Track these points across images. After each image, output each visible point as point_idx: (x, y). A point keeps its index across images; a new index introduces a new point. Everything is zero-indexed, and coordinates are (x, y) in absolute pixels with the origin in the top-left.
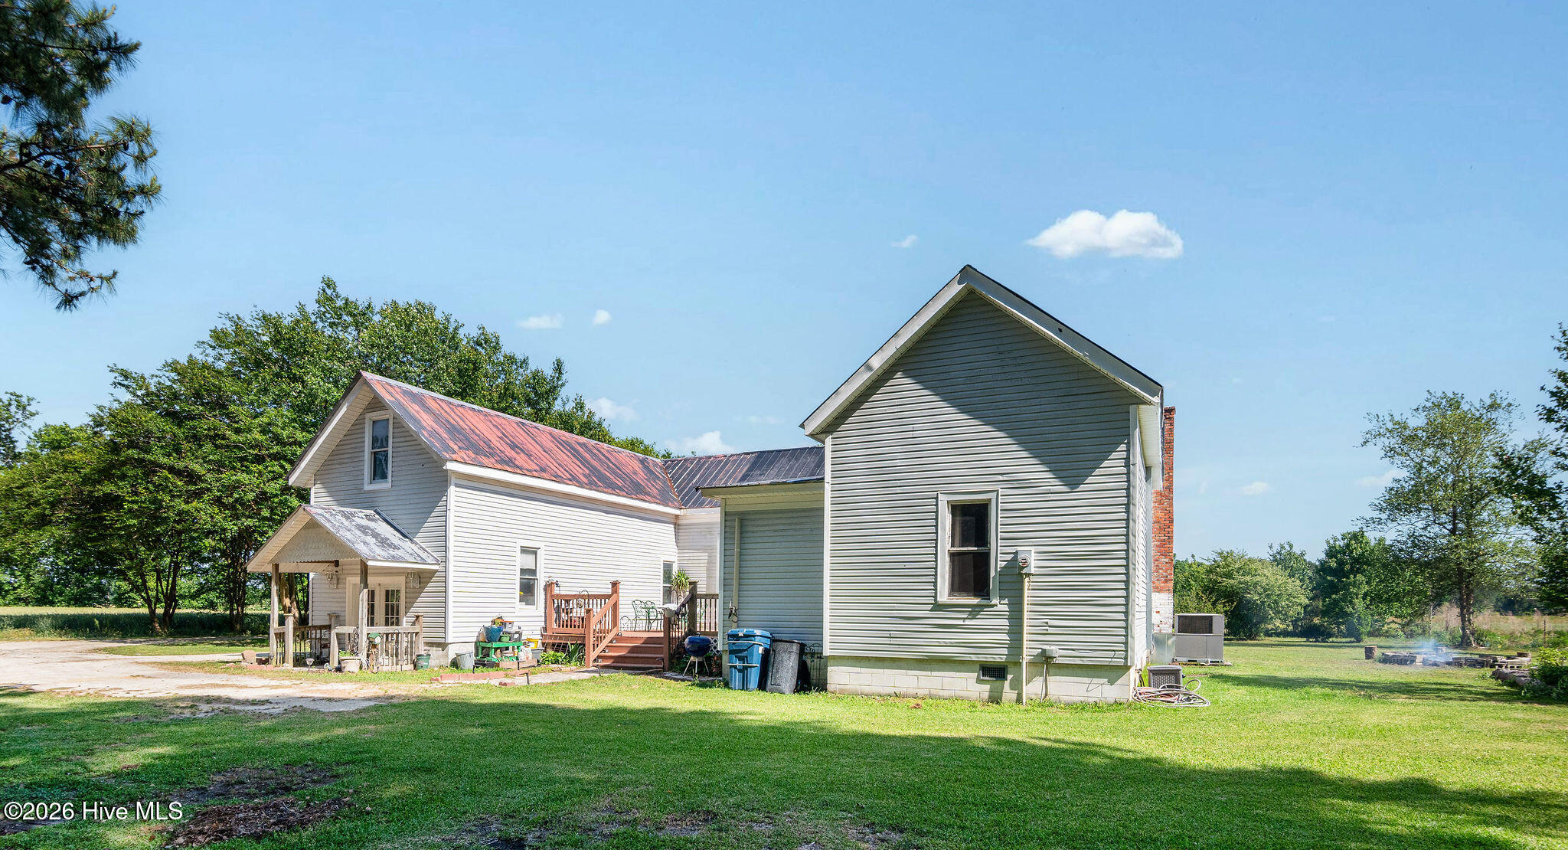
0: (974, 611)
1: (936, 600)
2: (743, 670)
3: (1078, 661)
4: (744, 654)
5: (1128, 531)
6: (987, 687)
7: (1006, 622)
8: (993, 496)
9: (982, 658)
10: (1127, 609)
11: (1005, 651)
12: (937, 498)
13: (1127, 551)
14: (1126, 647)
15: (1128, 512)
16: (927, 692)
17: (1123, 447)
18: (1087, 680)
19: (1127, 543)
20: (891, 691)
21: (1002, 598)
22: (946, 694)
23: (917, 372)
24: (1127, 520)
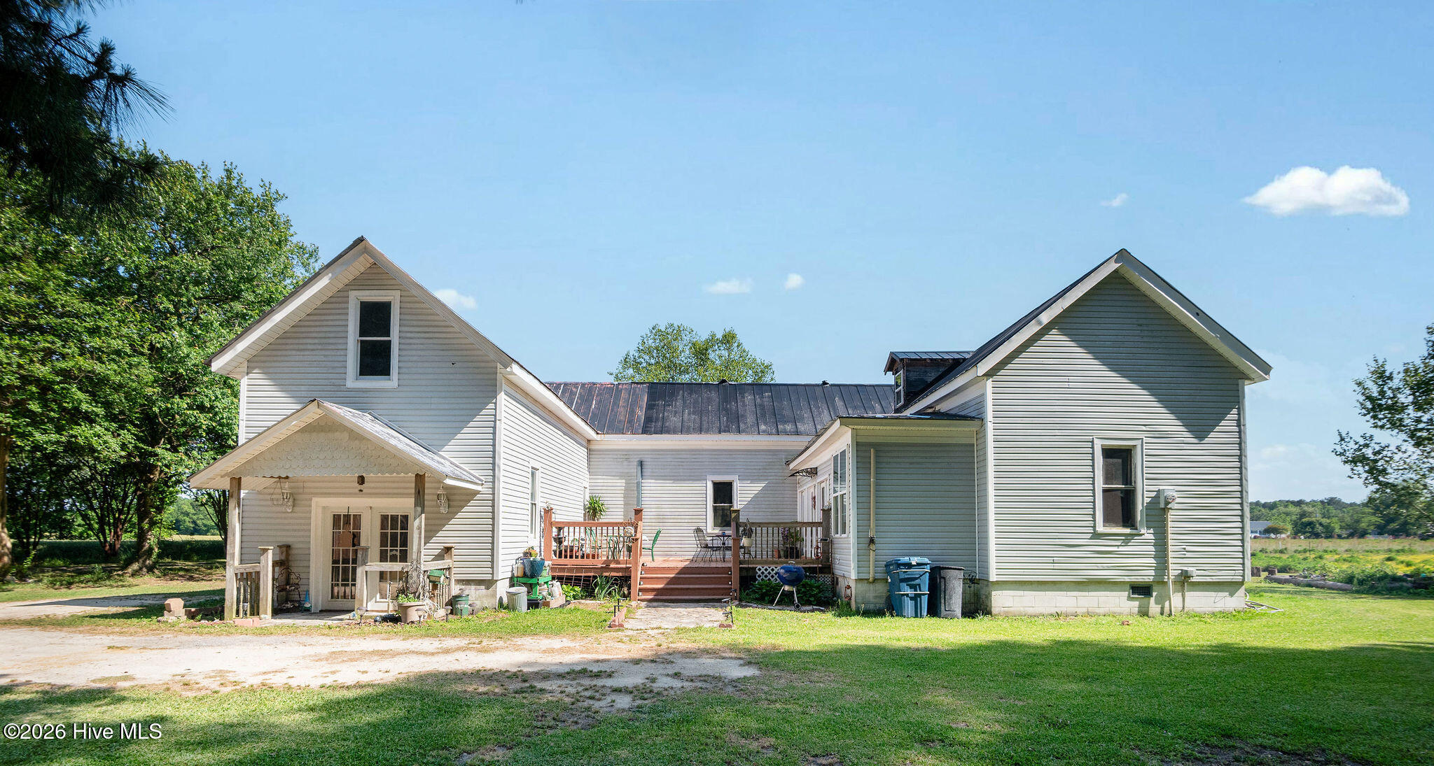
0: (1127, 539)
1: (1094, 530)
2: (915, 598)
3: (1208, 579)
4: (917, 582)
5: (1241, 477)
6: (1137, 603)
7: (1153, 548)
8: (1138, 443)
9: (1133, 579)
10: (1243, 537)
11: (1153, 573)
12: (1092, 442)
13: (1241, 492)
14: (1244, 567)
15: (1240, 461)
16: (1085, 610)
17: (1235, 411)
18: (1213, 594)
19: (1241, 485)
20: (1053, 611)
21: (1148, 528)
22: (1101, 611)
23: (1074, 332)
24: (1241, 468)
